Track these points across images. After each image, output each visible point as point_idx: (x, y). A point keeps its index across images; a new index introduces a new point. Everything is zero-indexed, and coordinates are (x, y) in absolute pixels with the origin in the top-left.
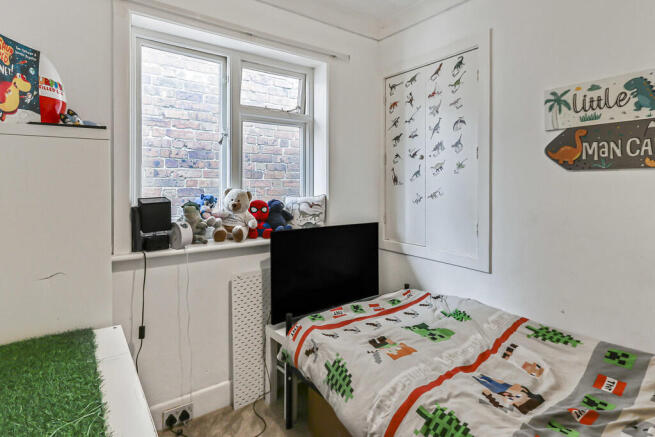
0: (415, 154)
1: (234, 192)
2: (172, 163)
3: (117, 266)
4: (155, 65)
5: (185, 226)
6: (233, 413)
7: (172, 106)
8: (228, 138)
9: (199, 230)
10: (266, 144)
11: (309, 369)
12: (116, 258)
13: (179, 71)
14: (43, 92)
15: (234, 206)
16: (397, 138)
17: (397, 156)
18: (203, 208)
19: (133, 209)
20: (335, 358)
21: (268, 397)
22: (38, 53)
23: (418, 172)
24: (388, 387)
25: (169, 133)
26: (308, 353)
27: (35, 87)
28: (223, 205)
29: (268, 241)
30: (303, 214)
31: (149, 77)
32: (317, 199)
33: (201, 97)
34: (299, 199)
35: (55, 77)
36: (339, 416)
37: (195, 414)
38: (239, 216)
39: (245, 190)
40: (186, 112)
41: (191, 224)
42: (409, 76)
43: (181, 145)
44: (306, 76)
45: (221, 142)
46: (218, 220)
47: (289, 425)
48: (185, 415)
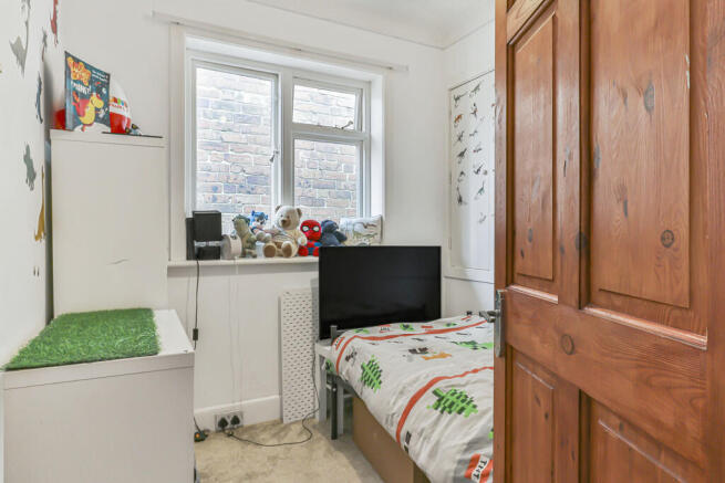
0: (479, 170)
1: (285, 208)
2: (230, 188)
3: (173, 271)
4: (213, 89)
5: (235, 238)
6: (282, 426)
7: (230, 130)
8: (280, 156)
9: (248, 245)
10: (328, 169)
11: (347, 372)
12: (172, 263)
13: (236, 93)
14: (112, 109)
15: (284, 222)
16: (462, 155)
17: (462, 173)
18: (253, 224)
19: (188, 220)
20: (370, 359)
21: (317, 414)
22: (109, 75)
23: (482, 189)
24: (413, 377)
25: (226, 157)
26: (347, 359)
27: (107, 105)
28: (274, 221)
29: (316, 259)
30: (357, 234)
31: (208, 102)
32: (372, 219)
33: (259, 119)
34: (354, 220)
35: (121, 97)
36: (369, 407)
37: (246, 422)
38: (288, 233)
39: (296, 207)
40: (244, 136)
41: (242, 237)
42: (472, 86)
43: (238, 170)
44: (363, 91)
45: (272, 160)
46: (267, 235)
47: (335, 436)
48: (236, 420)
